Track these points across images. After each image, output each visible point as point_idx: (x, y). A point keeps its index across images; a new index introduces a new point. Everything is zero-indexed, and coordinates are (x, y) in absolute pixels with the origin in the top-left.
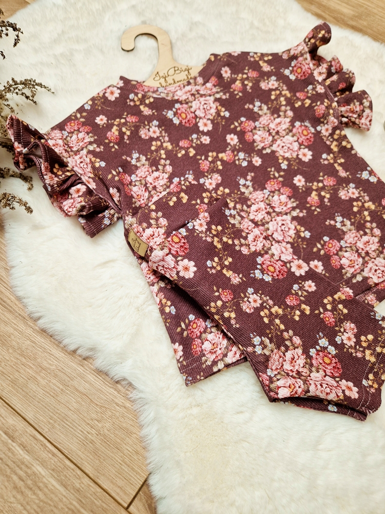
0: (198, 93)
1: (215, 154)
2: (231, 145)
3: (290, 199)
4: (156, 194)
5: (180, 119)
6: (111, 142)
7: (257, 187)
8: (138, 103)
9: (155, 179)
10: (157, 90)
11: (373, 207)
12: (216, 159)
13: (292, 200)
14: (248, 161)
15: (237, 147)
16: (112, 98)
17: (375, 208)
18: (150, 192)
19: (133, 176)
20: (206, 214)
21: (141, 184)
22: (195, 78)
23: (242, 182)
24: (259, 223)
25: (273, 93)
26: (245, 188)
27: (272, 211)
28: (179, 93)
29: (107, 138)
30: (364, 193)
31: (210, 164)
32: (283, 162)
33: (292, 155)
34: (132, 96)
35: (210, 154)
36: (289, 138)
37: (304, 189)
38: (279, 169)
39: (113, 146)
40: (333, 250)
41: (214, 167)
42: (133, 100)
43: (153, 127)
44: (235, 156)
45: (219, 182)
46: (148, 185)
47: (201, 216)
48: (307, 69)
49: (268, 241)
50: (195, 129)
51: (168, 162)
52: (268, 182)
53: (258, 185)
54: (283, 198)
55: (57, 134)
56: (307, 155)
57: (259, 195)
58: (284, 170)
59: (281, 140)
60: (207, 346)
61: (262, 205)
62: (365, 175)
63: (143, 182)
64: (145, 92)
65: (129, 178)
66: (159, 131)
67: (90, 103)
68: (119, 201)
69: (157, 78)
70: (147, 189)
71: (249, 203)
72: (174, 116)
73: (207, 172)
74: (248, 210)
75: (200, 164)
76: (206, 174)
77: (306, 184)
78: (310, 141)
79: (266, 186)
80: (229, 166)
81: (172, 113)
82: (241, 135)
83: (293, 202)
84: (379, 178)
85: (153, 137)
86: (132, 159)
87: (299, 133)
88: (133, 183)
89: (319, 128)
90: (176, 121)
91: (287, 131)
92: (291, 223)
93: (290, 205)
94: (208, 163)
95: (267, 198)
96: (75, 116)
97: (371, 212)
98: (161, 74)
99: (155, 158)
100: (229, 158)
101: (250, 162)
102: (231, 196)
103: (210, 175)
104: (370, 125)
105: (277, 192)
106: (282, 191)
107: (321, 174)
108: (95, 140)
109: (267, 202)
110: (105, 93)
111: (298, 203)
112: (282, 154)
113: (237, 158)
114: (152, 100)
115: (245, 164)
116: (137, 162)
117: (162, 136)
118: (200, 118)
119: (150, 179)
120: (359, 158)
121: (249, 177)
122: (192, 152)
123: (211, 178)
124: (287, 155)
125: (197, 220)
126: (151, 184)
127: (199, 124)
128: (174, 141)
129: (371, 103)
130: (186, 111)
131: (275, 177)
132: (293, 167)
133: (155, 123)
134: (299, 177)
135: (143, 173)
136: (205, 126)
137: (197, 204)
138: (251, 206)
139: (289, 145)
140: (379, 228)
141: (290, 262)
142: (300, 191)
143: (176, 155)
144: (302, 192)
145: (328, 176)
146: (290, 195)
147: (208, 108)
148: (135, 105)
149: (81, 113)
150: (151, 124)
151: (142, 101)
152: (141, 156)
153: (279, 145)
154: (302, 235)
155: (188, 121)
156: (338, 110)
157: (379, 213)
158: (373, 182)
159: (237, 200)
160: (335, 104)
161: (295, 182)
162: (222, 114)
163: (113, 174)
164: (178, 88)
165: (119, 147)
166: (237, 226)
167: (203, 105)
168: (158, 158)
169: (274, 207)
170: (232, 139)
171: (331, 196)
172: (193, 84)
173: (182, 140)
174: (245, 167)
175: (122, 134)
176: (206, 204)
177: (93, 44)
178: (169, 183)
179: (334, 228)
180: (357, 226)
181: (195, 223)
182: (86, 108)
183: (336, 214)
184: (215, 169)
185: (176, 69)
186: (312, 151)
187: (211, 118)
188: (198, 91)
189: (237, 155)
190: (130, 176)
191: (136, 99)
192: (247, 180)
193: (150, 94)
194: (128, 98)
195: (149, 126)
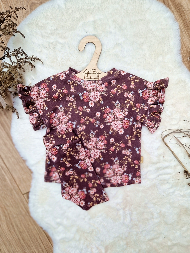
0: (96, 89)
1: (88, 118)
2: (96, 117)
3: (104, 145)
4: (61, 124)
5: (83, 98)
6: (54, 98)
7: (96, 136)
8: (71, 84)
9: (63, 118)
10: (81, 81)
11: (130, 161)
12: (88, 120)
13: (105, 146)
14: (99, 125)
15: (98, 118)
16: (62, 79)
17: (131, 162)
18: (59, 122)
19: (56, 115)
20: (68, 145)
21: (58, 119)
22: (98, 81)
23: (92, 132)
24: (89, 149)
25: (127, 100)
26: (91, 135)
27: (95, 146)
28: (89, 86)
29: (53, 97)
30: (131, 155)
31: (85, 121)
32: (111, 131)
33: (116, 130)
34: (69, 81)
35: (87, 117)
36: (120, 123)
37: (112, 144)
38: (108, 133)
39: (54, 100)
40: (107, 167)
41: (86, 122)
42: (69, 82)
43: (72, 97)
44: (95, 121)
45: (84, 129)
46: (60, 120)
47: (66, 144)
48: (147, 97)
49: (86, 157)
50: (87, 104)
51: (71, 113)
52: (101, 136)
53: (97, 136)
54: (102, 144)
55: (36, 89)
56: (121, 132)
57: (95, 139)
58: (109, 134)
59: (117, 122)
60: (54, 175)
61: (93, 143)
62: (137, 149)
63: (59, 118)
64: (76, 80)
65: (55, 115)
66: (73, 99)
67: (53, 77)
68: (48, 123)
69: (84, 73)
70: (59, 121)
71: (90, 141)
72: (82, 96)
73: (82, 124)
74: (88, 143)
75: (81, 119)
76: (81, 124)
77: (114, 142)
78: (127, 127)
79: (100, 137)
80: (91, 124)
81: (81, 94)
82: (102, 114)
83: (105, 147)
84: (140, 153)
85: (71, 101)
86: (59, 107)
87: (125, 122)
88: (55, 117)
89: (134, 123)
90: (81, 98)
91: (121, 119)
92: (99, 153)
93: (103, 147)
94: (84, 120)
95: (97, 142)
96: (46, 81)
97: (129, 162)
98: (87, 71)
99: (67, 110)
100: (93, 121)
101: (99, 126)
102: (85, 136)
103: (82, 125)
104: (153, 133)
105: (102, 141)
106: (103, 141)
107: (122, 141)
108: (48, 96)
109: (96, 143)
110: (60, 75)
111: (106, 147)
112: (113, 128)
113: (95, 122)
114: (77, 85)
115: (97, 126)
116: (60, 109)
117: (74, 102)
118: (91, 100)
119: (61, 118)
120: (140, 142)
121: (95, 132)
122: (81, 113)
123: (82, 127)
124: (115, 129)
125: (64, 146)
126: (61, 120)
127: (89, 103)
128: (77, 106)
129: (158, 126)
130: (87, 95)
131: (105, 135)
132: (113, 134)
133: (73, 96)
134: (113, 139)
135: (60, 115)
136: (91, 104)
137: (68, 139)
138: (89, 142)
139: (118, 125)
140: (127, 168)
141: (89, 166)
142: (110, 144)
143: (75, 112)
144: (110, 145)
145: (123, 143)
146: (105, 144)
147: (96, 97)
148: (70, 84)
149: (48, 81)
150: (71, 96)
151: (73, 84)
152: (63, 107)
153: (114, 123)
154: (100, 158)
155: (86, 100)
156: (146, 120)
157: (130, 164)
158: (137, 153)
159: (86, 138)
160: (147, 118)
161: (110, 140)
162: (101, 102)
163: (48, 114)
164: (89, 83)
165: (56, 101)
166: (78, 149)
167: (95, 95)
168: (68, 110)
169: (97, 146)
170: (98, 114)
171: (119, 150)
172: (96, 83)
173: (80, 106)
174: (97, 127)
175: (59, 96)
176: (71, 140)
177: (67, 42)
178: (67, 122)
179: (112, 161)
180: (120, 164)
181: (63, 146)
182: (51, 79)
183: (117, 157)
184: (85, 124)
185: (95, 70)
186: (125, 131)
187: (95, 102)
188: (96, 87)
189: (96, 121)
190: (56, 114)
191: (71, 82)
192: (94, 132)
193: (77, 82)
194: (68, 81)
195: (70, 96)
